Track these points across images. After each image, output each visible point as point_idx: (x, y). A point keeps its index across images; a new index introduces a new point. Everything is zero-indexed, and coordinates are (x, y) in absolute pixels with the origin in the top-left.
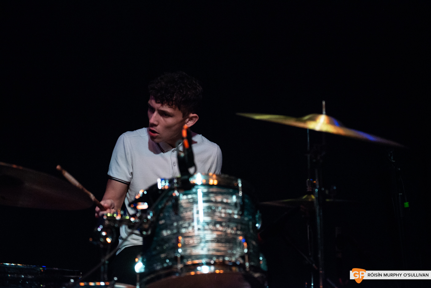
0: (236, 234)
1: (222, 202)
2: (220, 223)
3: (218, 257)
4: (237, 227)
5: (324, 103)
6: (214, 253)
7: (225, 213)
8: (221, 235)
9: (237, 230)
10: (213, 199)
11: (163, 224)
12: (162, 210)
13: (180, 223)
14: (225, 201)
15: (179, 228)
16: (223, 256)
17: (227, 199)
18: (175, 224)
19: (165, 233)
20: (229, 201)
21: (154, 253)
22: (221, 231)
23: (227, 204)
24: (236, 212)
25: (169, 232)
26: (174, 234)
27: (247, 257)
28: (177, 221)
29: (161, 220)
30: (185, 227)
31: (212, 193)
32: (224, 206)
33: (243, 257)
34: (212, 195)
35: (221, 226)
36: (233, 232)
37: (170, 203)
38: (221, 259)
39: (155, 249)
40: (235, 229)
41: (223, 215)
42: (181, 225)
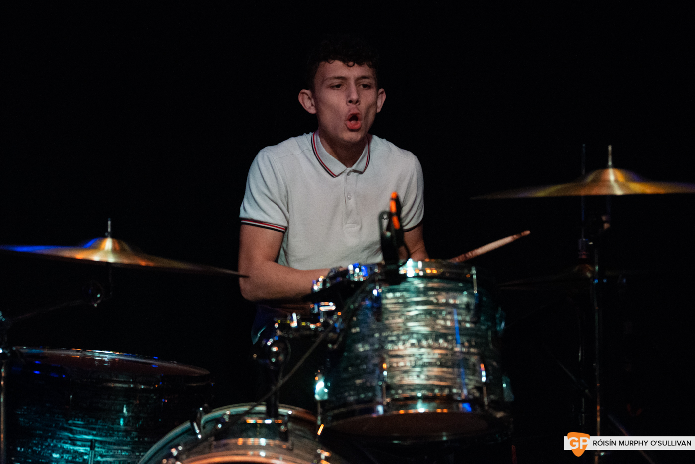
0: (468, 353)
1: (447, 304)
2: (444, 336)
3: (442, 388)
4: (469, 341)
5: (610, 148)
6: (436, 382)
7: (452, 321)
8: (447, 355)
9: (470, 346)
10: (432, 299)
11: (357, 333)
12: (355, 312)
13: (384, 334)
14: (451, 301)
15: (383, 341)
16: (450, 388)
17: (455, 298)
18: (377, 335)
19: (361, 348)
20: (458, 302)
21: (344, 375)
22: (446, 349)
23: (455, 306)
24: (468, 319)
25: (367, 347)
26: (375, 350)
27: (485, 389)
28: (380, 331)
29: (355, 327)
30: (392, 342)
31: (432, 289)
32: (449, 310)
33: (479, 388)
34: (432, 293)
35: (446, 340)
36: (464, 350)
37: (368, 303)
38: (446, 392)
39: (346, 370)
40: (466, 344)
41: (449, 324)
42: (386, 337)
